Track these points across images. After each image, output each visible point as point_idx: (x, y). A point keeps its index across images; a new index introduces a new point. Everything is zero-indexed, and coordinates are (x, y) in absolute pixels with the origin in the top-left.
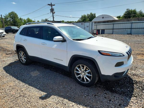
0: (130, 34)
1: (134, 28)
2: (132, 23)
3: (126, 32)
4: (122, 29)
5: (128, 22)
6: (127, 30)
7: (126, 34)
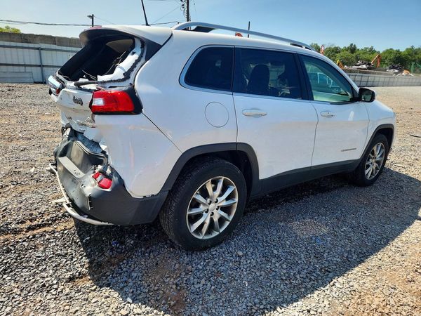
0: (41, 83)
1: (50, 66)
2: (42, 49)
3: (27, 75)
4: (13, 65)
5: (26, 45)
6: (28, 69)
7: (30, 83)
